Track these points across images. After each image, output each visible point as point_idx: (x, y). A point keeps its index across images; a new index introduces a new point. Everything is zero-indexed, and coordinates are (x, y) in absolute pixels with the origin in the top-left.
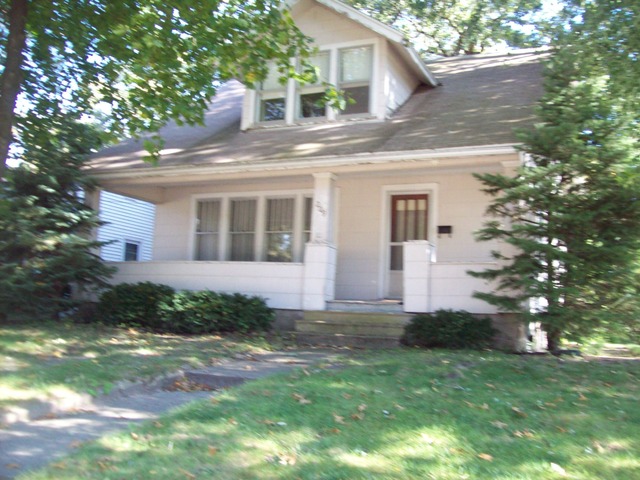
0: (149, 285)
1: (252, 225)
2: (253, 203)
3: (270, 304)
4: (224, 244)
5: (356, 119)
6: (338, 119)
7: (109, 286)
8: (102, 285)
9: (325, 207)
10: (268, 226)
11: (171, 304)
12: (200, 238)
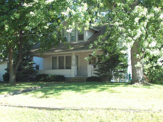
0: (44, 74)
1: (63, 62)
2: (63, 57)
3: (65, 77)
4: (58, 66)
5: (81, 41)
6: (78, 41)
7: (37, 75)
8: (36, 75)
9: (74, 59)
10: (66, 62)
11: (48, 77)
12: (53, 65)
